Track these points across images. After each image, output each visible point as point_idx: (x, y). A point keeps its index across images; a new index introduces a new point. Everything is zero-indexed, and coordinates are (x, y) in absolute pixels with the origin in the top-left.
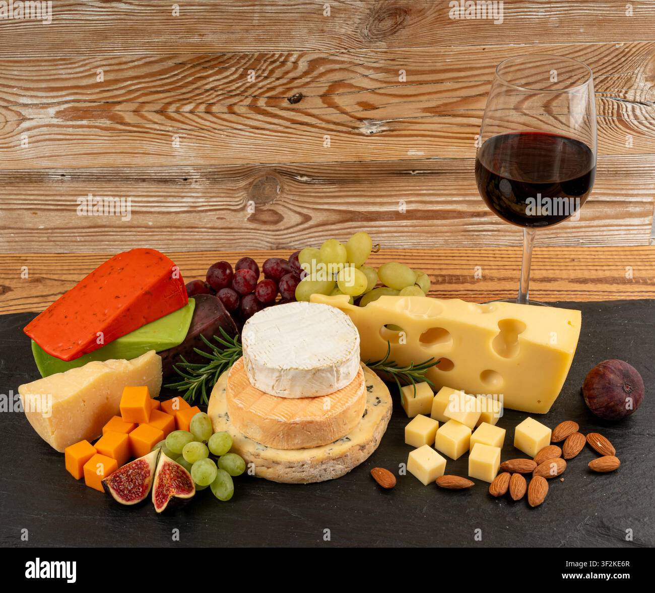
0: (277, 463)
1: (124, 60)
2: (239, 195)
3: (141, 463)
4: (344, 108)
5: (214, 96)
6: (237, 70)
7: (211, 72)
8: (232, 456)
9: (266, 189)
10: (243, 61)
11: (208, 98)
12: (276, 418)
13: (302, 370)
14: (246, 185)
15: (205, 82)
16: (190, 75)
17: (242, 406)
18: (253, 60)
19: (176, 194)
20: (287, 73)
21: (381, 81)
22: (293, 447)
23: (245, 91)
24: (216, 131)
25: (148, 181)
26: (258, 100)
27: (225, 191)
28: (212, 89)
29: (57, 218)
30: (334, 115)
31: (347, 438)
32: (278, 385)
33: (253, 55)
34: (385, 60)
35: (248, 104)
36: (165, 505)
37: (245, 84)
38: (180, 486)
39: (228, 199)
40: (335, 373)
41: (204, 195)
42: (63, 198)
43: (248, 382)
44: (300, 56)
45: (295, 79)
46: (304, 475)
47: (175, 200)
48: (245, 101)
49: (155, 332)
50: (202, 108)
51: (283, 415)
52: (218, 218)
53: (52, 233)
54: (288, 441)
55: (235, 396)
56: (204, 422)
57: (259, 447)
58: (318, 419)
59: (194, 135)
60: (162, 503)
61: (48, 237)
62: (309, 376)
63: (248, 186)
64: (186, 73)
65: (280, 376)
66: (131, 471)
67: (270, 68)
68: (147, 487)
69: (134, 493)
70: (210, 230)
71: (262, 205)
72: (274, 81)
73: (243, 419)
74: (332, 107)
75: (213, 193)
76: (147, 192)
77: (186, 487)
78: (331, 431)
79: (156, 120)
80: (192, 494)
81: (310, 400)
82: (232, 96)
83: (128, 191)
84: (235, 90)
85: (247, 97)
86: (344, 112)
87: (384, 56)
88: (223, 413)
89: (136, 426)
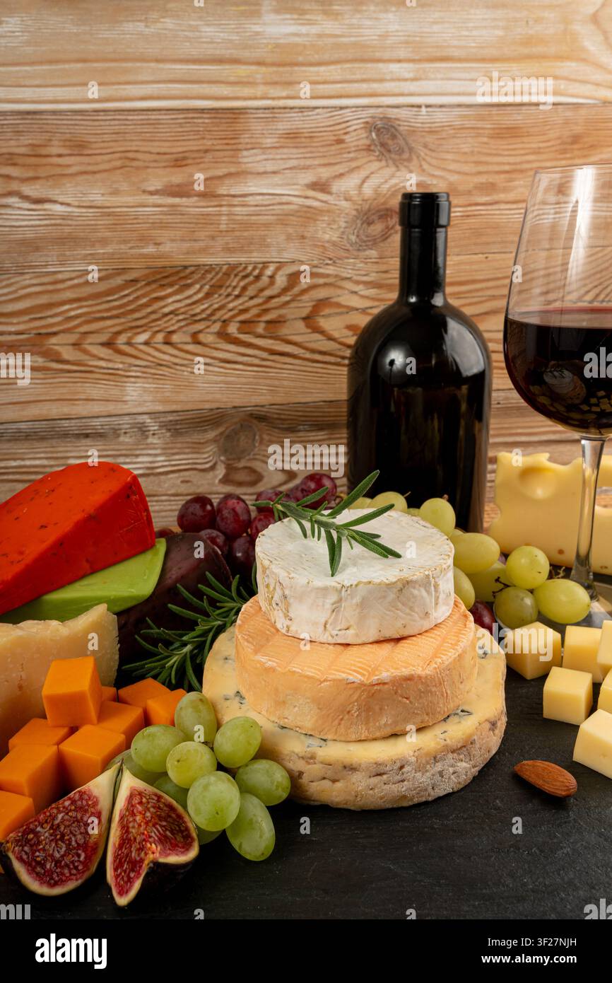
0: (351, 768)
1: (60, 276)
2: (208, 449)
3: (81, 798)
4: (331, 332)
5: (174, 321)
6: (202, 287)
7: (170, 290)
8: (263, 765)
9: (241, 440)
10: (209, 276)
11: (166, 325)
12: (344, 676)
13: (380, 584)
14: (216, 436)
15: (162, 303)
16: (144, 296)
17: (275, 664)
18: (220, 274)
20: (262, 290)
21: (373, 299)
22: (378, 734)
23: (212, 314)
24: (178, 367)
25: (92, 437)
26: (228, 325)
27: (190, 445)
28: (171, 313)
30: (320, 343)
31: (462, 711)
32: (335, 620)
33: (221, 268)
34: (377, 272)
35: (216, 330)
36: (137, 885)
37: (211, 305)
38: (166, 837)
40: (433, 588)
41: (164, 451)
43: (273, 630)
44: (278, 269)
45: (272, 297)
46: (403, 788)
48: (212, 327)
49: (105, 583)
50: (160, 337)
51: (355, 671)
52: (182, 482)
54: (367, 722)
55: (256, 652)
56: (201, 707)
57: (310, 741)
58: (419, 671)
59: (151, 373)
60: (130, 881)
62: (392, 596)
63: (218, 438)
64: (139, 293)
65: (340, 600)
66: (60, 816)
67: (242, 284)
68: (95, 849)
69: (67, 865)
70: (172, 498)
71: (237, 461)
72: (246, 302)
73: (277, 690)
74: (317, 332)
77: (179, 838)
78: (443, 695)
79: (102, 355)
80: (193, 853)
81: (393, 644)
82: (196, 321)
83: (67, 451)
84: (199, 314)
85: (215, 322)
86: (331, 338)
87: (375, 268)
88: (231, 692)
89: (73, 730)
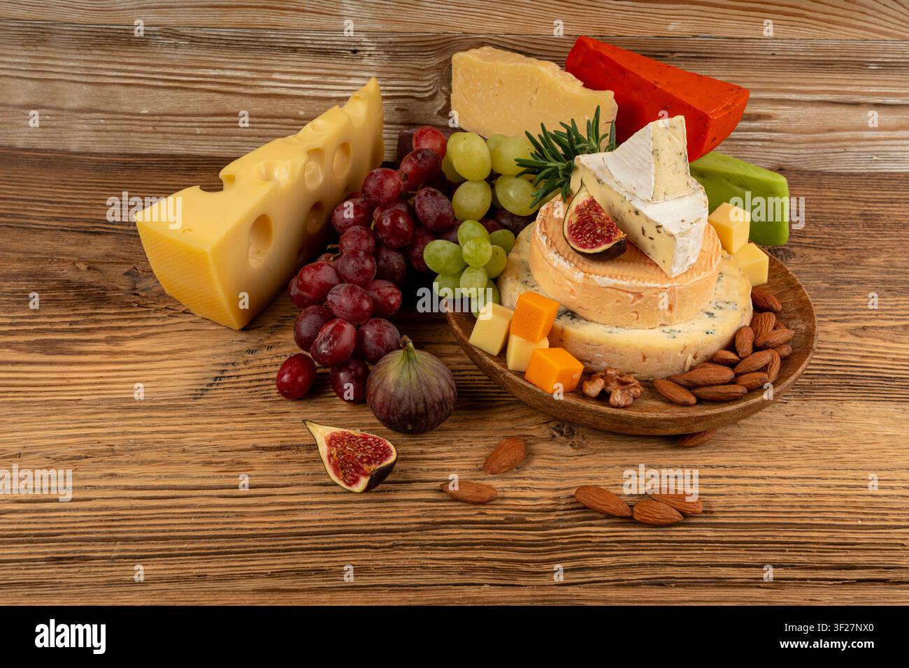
19: (340, 73)
29: (168, 99)
39: (413, 83)
42: (177, 71)
47: (338, 81)
53: (160, 121)
61: (154, 126)
75: (393, 73)
76: (299, 67)
